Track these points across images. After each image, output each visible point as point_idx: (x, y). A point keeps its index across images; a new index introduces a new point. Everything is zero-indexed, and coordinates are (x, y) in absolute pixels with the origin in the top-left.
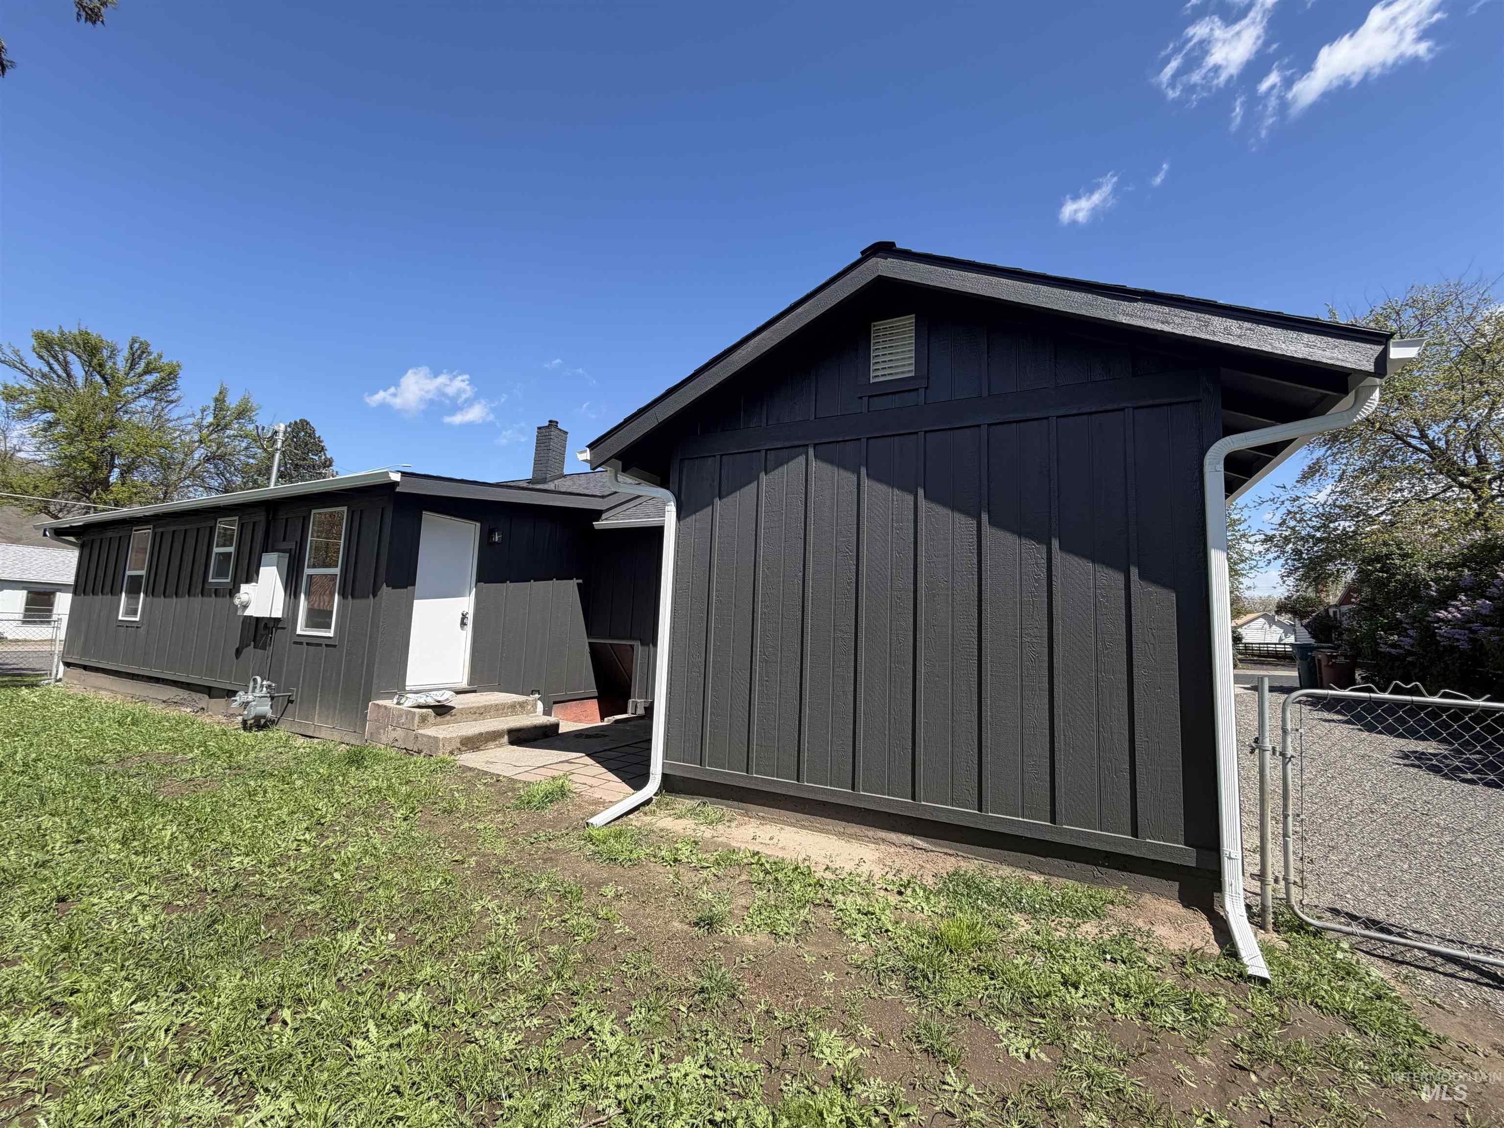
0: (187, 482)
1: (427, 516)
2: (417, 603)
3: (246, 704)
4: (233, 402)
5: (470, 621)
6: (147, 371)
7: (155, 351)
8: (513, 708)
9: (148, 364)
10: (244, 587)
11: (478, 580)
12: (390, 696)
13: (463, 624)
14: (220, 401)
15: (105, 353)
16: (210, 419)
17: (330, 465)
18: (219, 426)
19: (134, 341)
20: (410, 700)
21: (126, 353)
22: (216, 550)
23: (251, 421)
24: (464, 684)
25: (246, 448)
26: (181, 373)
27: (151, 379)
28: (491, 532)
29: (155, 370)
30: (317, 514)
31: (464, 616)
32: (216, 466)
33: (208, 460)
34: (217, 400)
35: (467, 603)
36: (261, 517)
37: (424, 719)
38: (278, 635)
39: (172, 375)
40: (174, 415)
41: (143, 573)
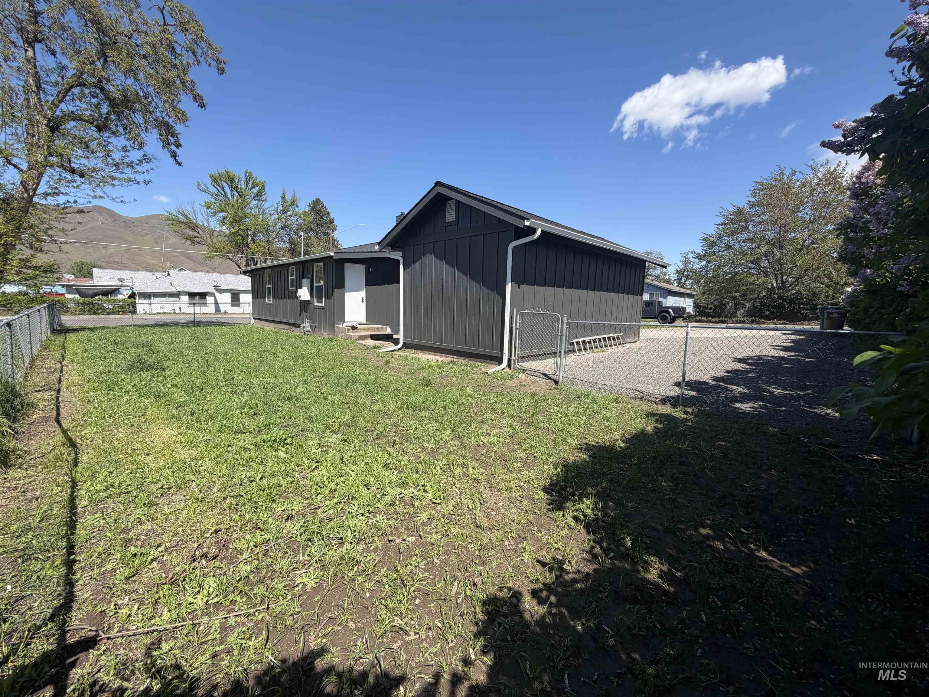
0: (276, 240)
1: (346, 264)
2: (346, 294)
3: (304, 327)
4: (288, 198)
5: (365, 300)
6: (253, 187)
7: (254, 176)
8: (378, 328)
9: (253, 183)
10: (299, 290)
11: (366, 285)
12: (340, 324)
13: (363, 301)
14: (283, 198)
15: (237, 180)
16: (280, 208)
17: (333, 222)
18: (284, 212)
19: (246, 172)
20: (345, 325)
21: (243, 179)
22: (290, 278)
23: (297, 206)
24: (365, 322)
25: (297, 221)
26: (266, 186)
27: (255, 190)
28: (369, 268)
29: (257, 185)
30: (316, 264)
31: (363, 299)
32: (286, 231)
33: (282, 228)
34: (282, 198)
35: (363, 294)
36: (300, 266)
37: (348, 330)
38: (310, 306)
39: (263, 188)
40: (265, 207)
41: (271, 286)
